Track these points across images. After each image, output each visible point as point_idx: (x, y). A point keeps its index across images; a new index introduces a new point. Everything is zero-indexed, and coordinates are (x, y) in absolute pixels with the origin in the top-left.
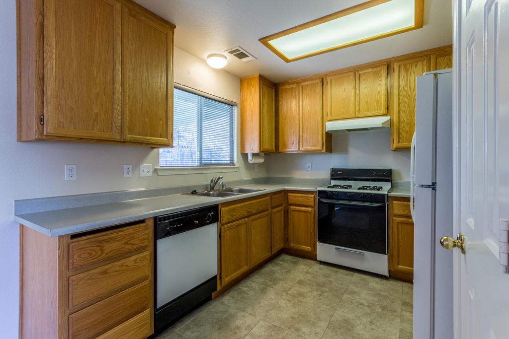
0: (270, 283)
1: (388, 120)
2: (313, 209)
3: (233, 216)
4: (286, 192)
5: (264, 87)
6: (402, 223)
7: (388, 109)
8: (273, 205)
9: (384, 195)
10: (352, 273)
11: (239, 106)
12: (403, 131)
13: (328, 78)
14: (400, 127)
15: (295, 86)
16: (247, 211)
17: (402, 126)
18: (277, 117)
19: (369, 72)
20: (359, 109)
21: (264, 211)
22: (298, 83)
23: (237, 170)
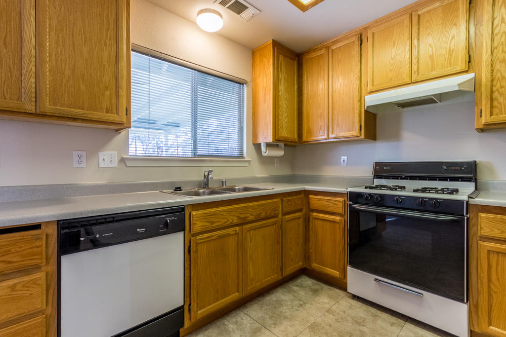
0: (270, 322)
1: (472, 79)
2: (342, 219)
3: (212, 223)
4: (307, 193)
5: (281, 57)
6: (498, 253)
7: (469, 62)
8: (285, 210)
9: (462, 202)
10: (401, 322)
11: (251, 84)
12: (501, 94)
13: (368, 30)
14: (494, 89)
15: (323, 52)
16: (238, 217)
17: (498, 85)
18: (301, 96)
19: (435, 9)
20: (418, 69)
21: (270, 218)
22: (328, 48)
23: (247, 164)
